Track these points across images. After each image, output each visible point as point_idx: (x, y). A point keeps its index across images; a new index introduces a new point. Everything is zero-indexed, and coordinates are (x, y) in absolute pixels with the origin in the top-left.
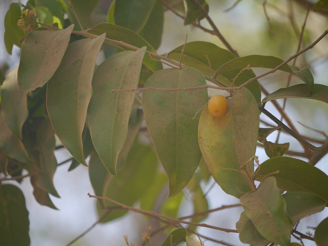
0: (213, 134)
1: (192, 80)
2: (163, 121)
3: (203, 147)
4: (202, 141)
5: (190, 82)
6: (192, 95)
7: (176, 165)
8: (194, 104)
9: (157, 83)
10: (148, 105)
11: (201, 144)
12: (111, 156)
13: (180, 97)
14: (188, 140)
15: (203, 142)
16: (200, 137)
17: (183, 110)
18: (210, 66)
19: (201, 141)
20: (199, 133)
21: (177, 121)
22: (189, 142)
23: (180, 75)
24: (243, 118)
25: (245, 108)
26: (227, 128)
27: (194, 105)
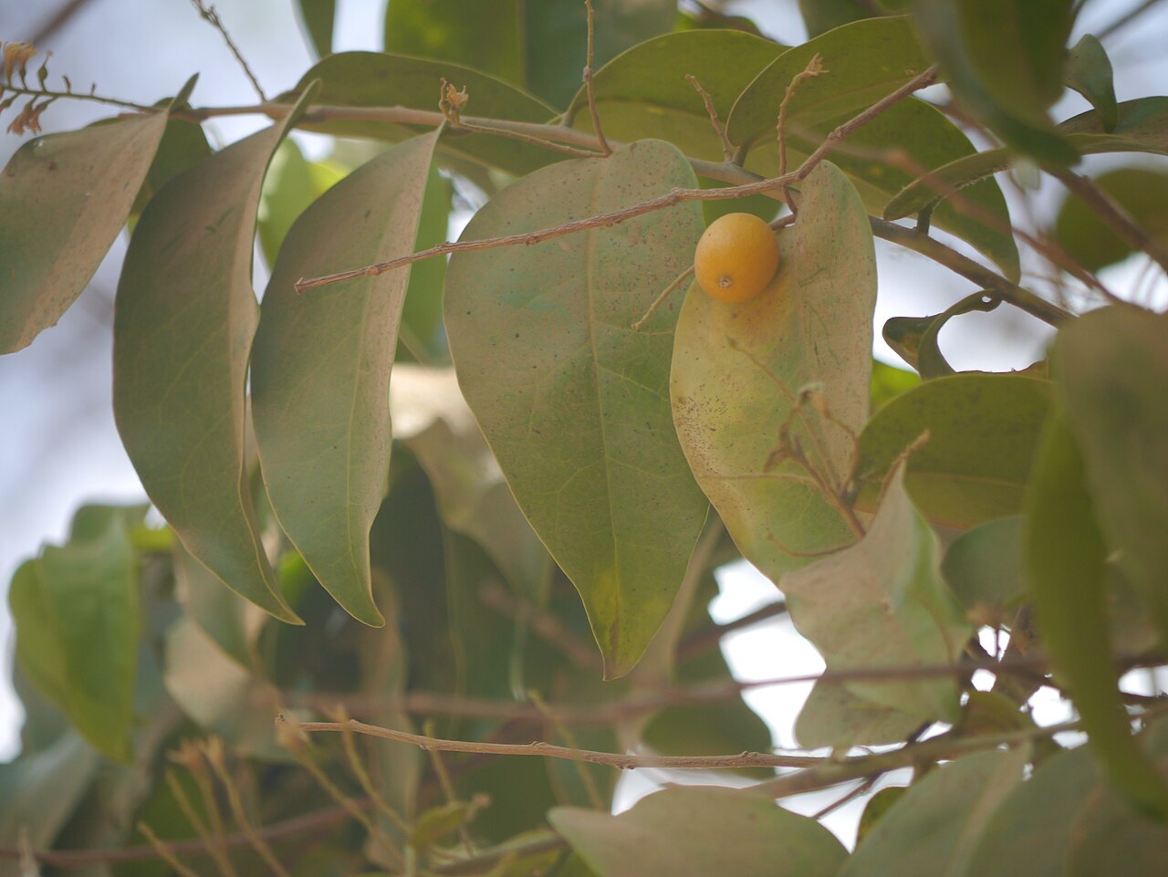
0: (729, 377)
1: (644, 185)
2: (535, 367)
3: (693, 434)
4: (689, 412)
5: (639, 194)
6: (645, 242)
7: (611, 535)
8: (655, 276)
9: (509, 223)
10: (469, 313)
11: (684, 427)
12: (350, 550)
13: (601, 261)
14: (650, 428)
15: (694, 414)
16: (681, 400)
17: (614, 309)
18: (712, 117)
19: (684, 412)
20: (676, 382)
21: (596, 358)
22: (653, 434)
23: (601, 178)
24: (832, 285)
25: (833, 241)
26: (781, 340)
27: (656, 279)
